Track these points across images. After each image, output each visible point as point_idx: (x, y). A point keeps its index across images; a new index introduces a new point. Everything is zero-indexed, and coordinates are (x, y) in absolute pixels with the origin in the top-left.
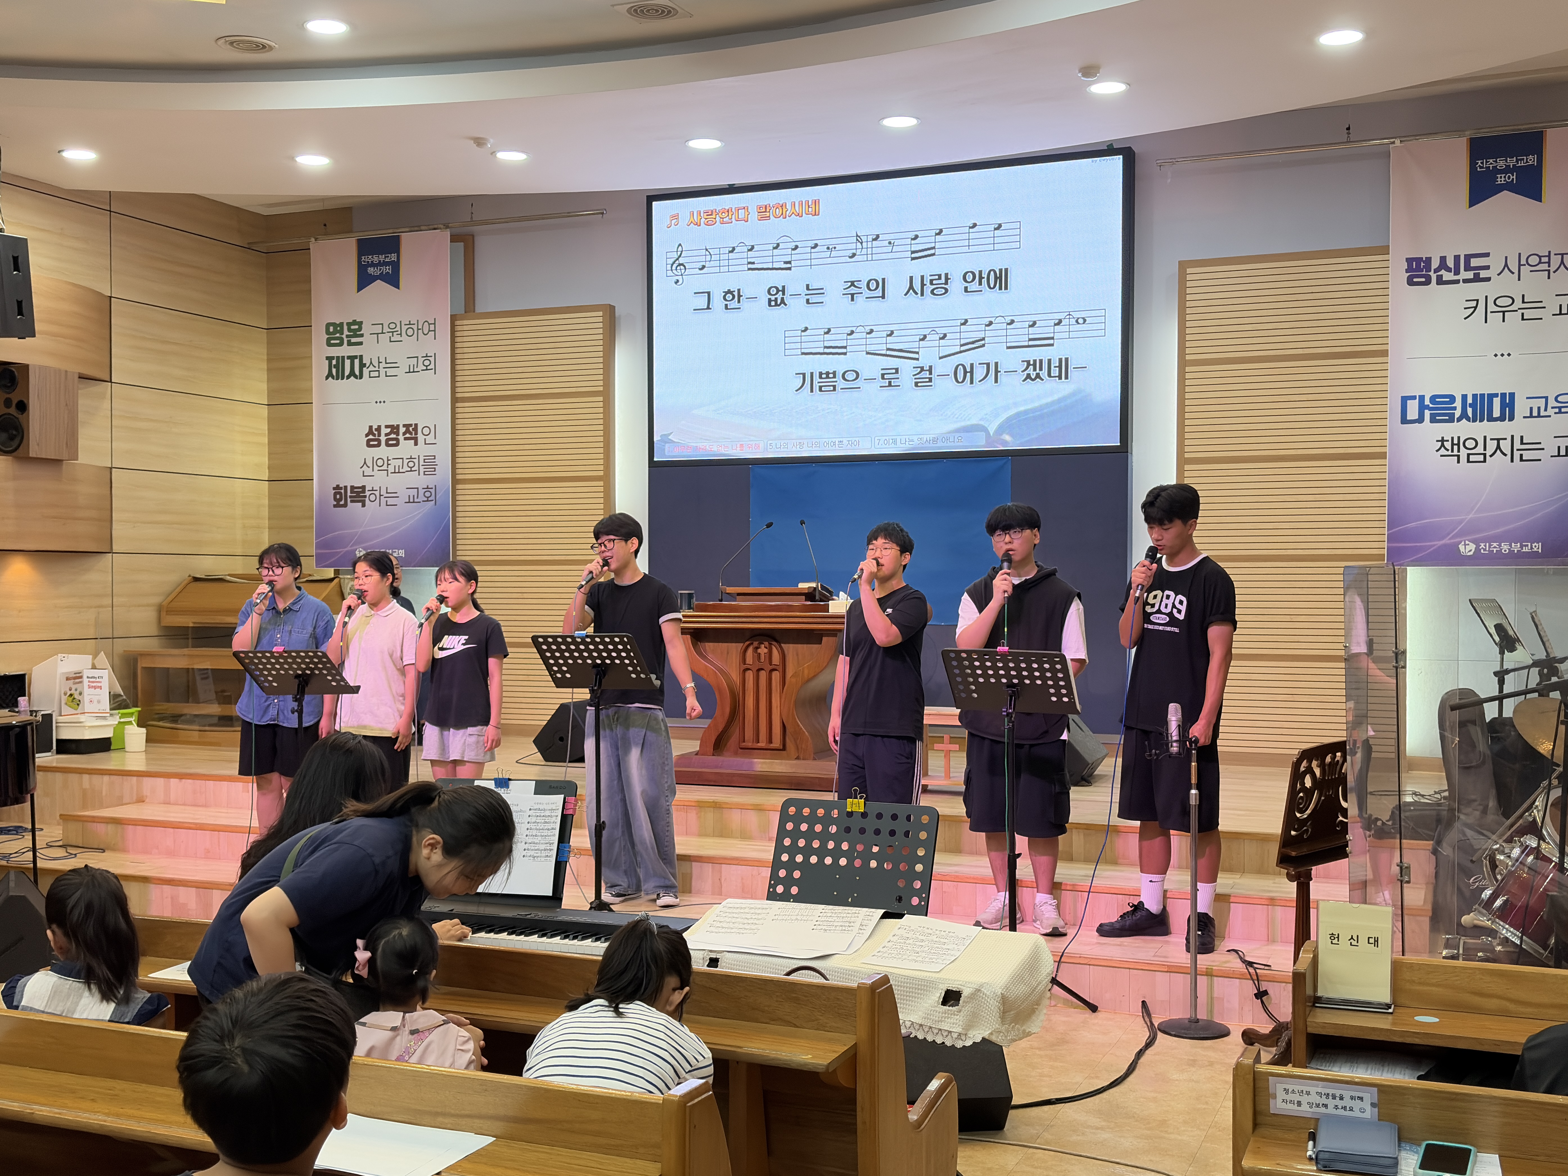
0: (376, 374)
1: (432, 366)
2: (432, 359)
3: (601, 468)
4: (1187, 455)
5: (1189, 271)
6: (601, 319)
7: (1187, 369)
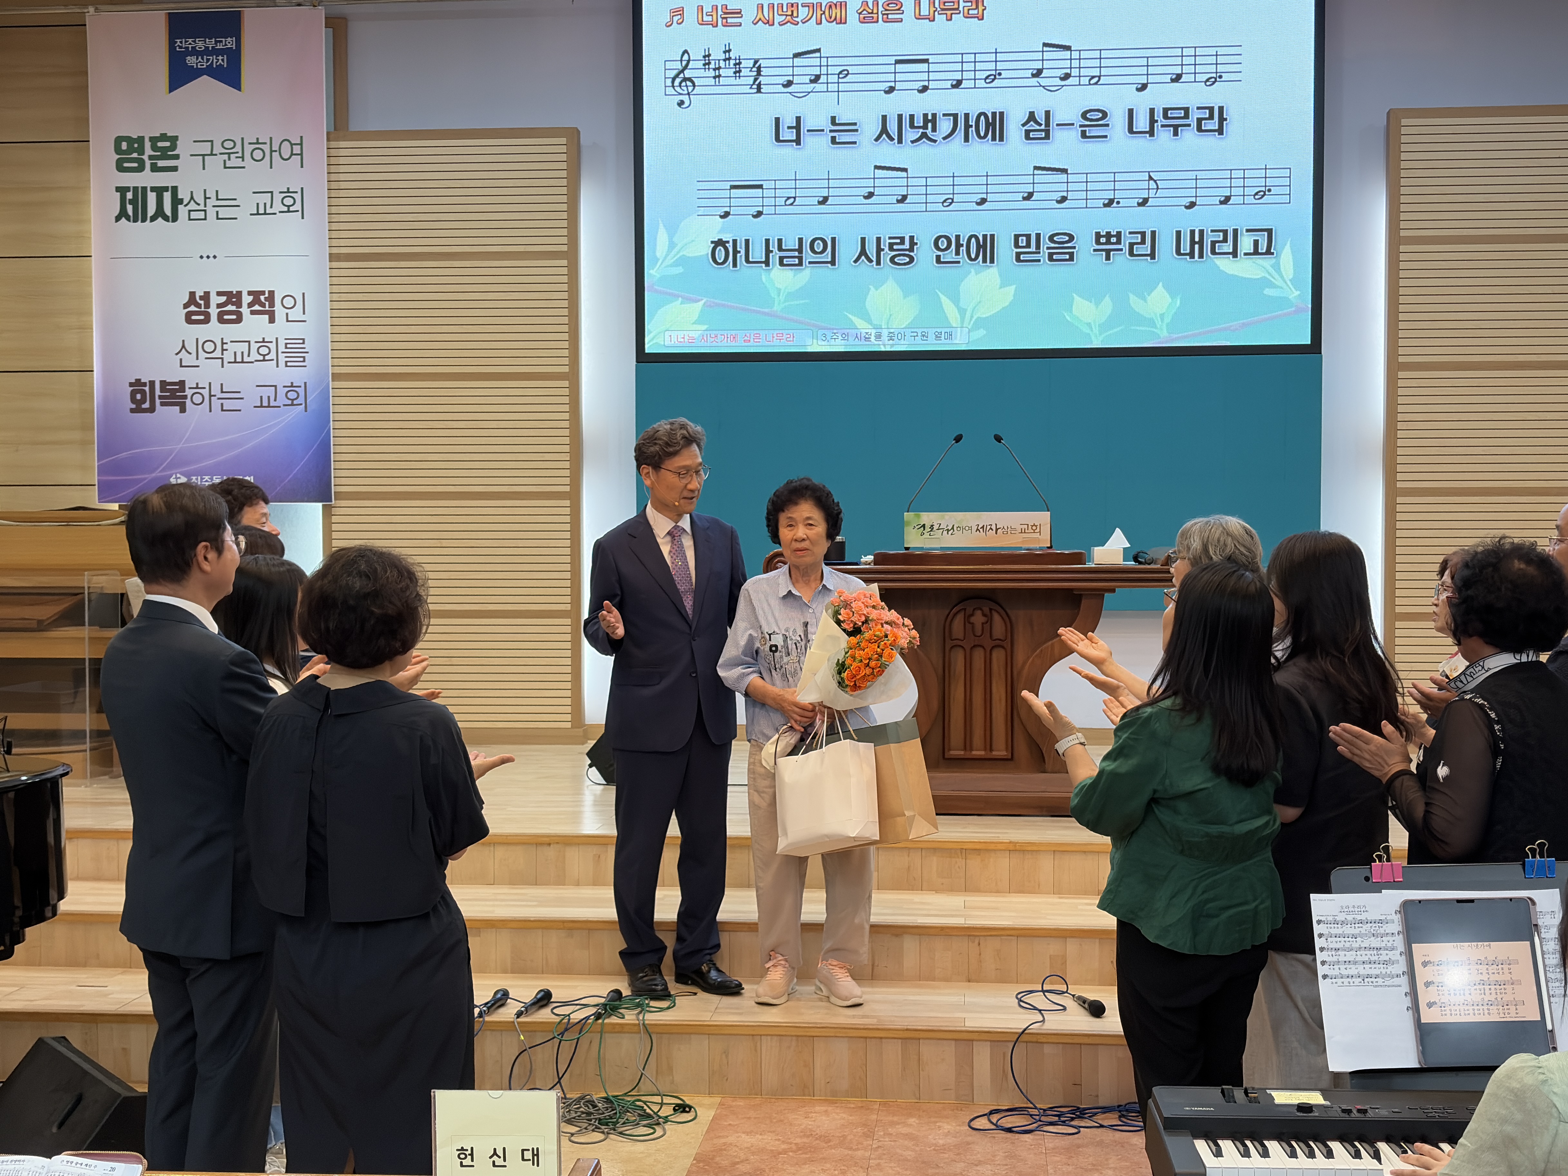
0: (201, 215)
1: (297, 206)
2: (298, 197)
3: (566, 361)
4: (1401, 359)
5: (1404, 122)
6: (564, 149)
7: (1402, 248)
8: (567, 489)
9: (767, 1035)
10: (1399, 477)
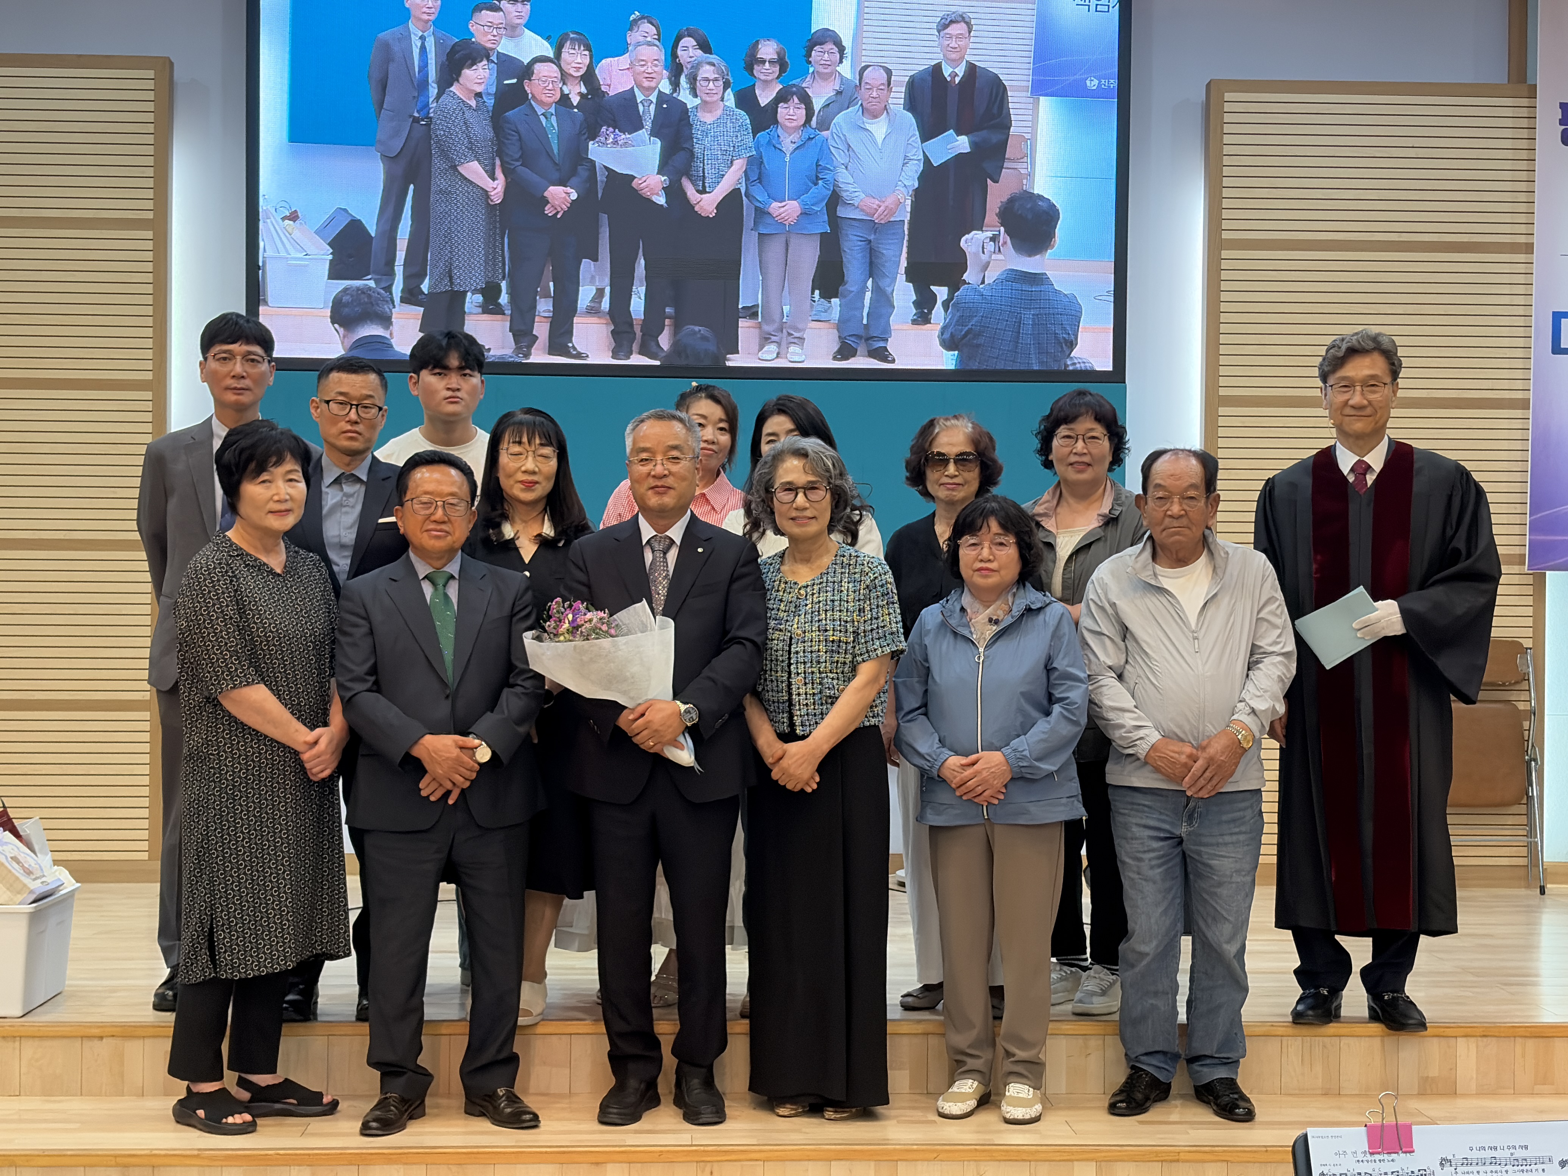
3: (149, 365)
4: (1222, 392)
5: (1227, 96)
6: (151, 85)
7: (1225, 254)
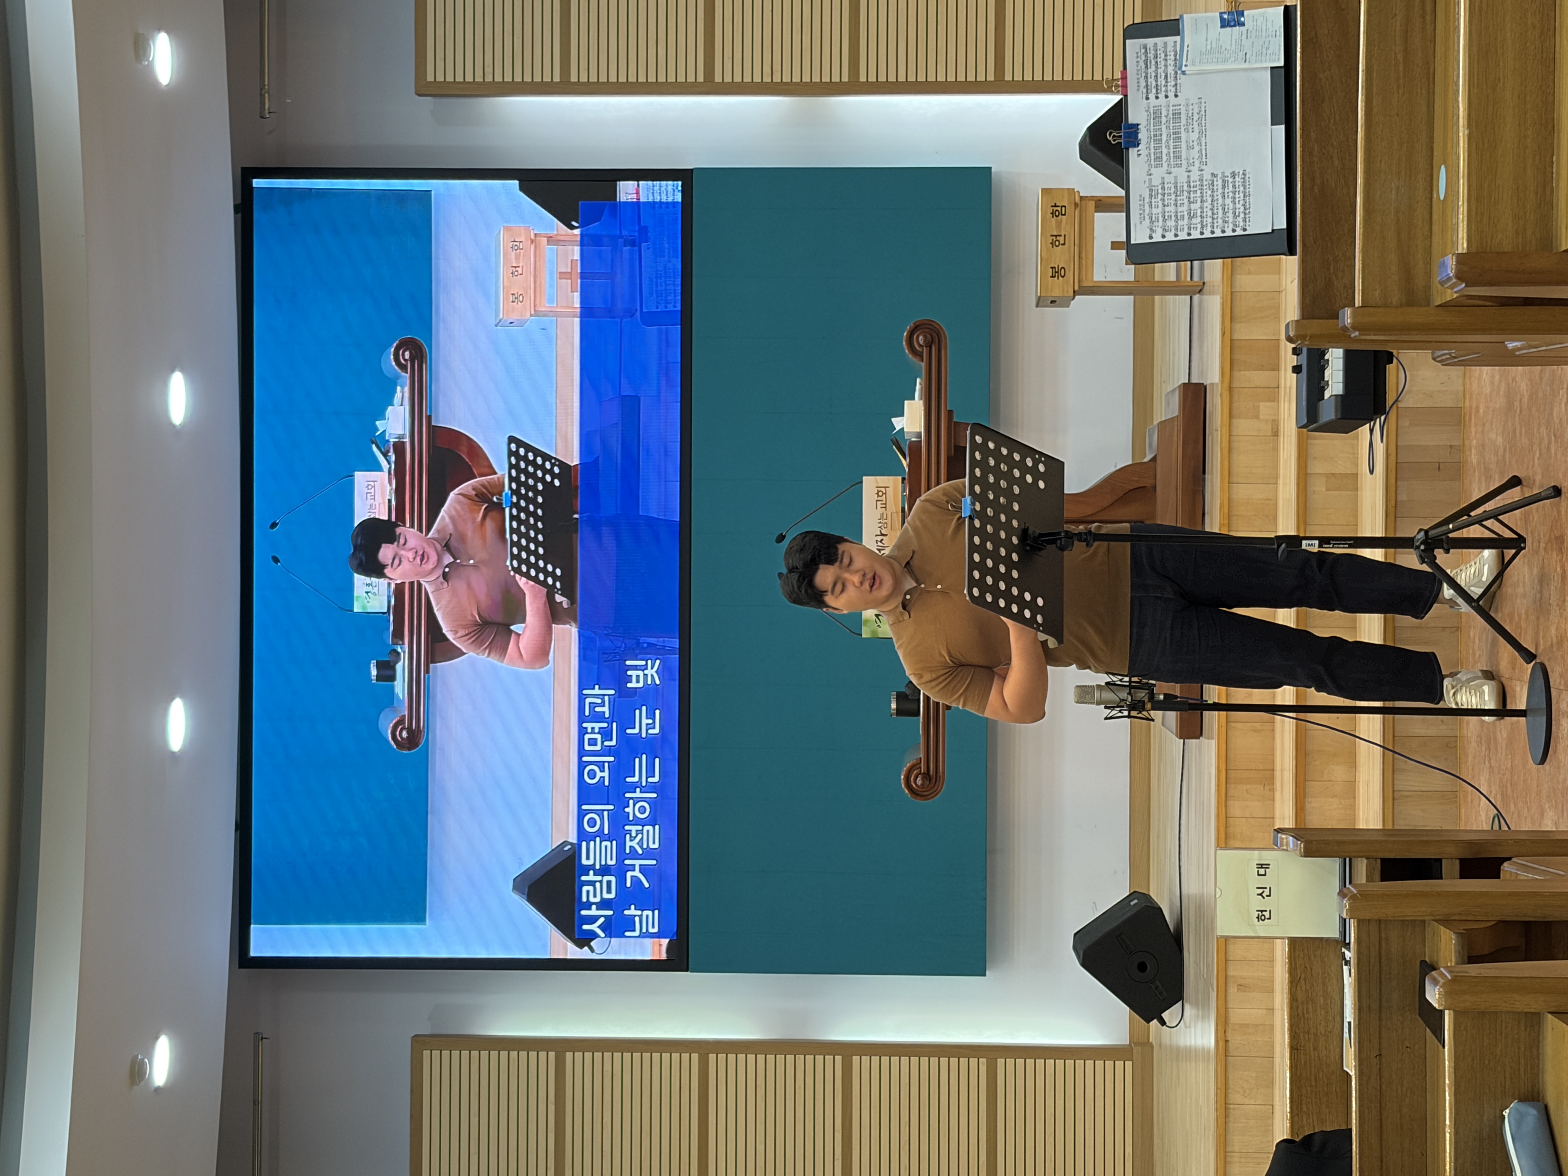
3: (685, 1056)
4: (701, 79)
5: (430, 78)
6: (436, 1053)
7: (574, 79)
8: (839, 1058)
9: (1393, 785)
10: (835, 79)
